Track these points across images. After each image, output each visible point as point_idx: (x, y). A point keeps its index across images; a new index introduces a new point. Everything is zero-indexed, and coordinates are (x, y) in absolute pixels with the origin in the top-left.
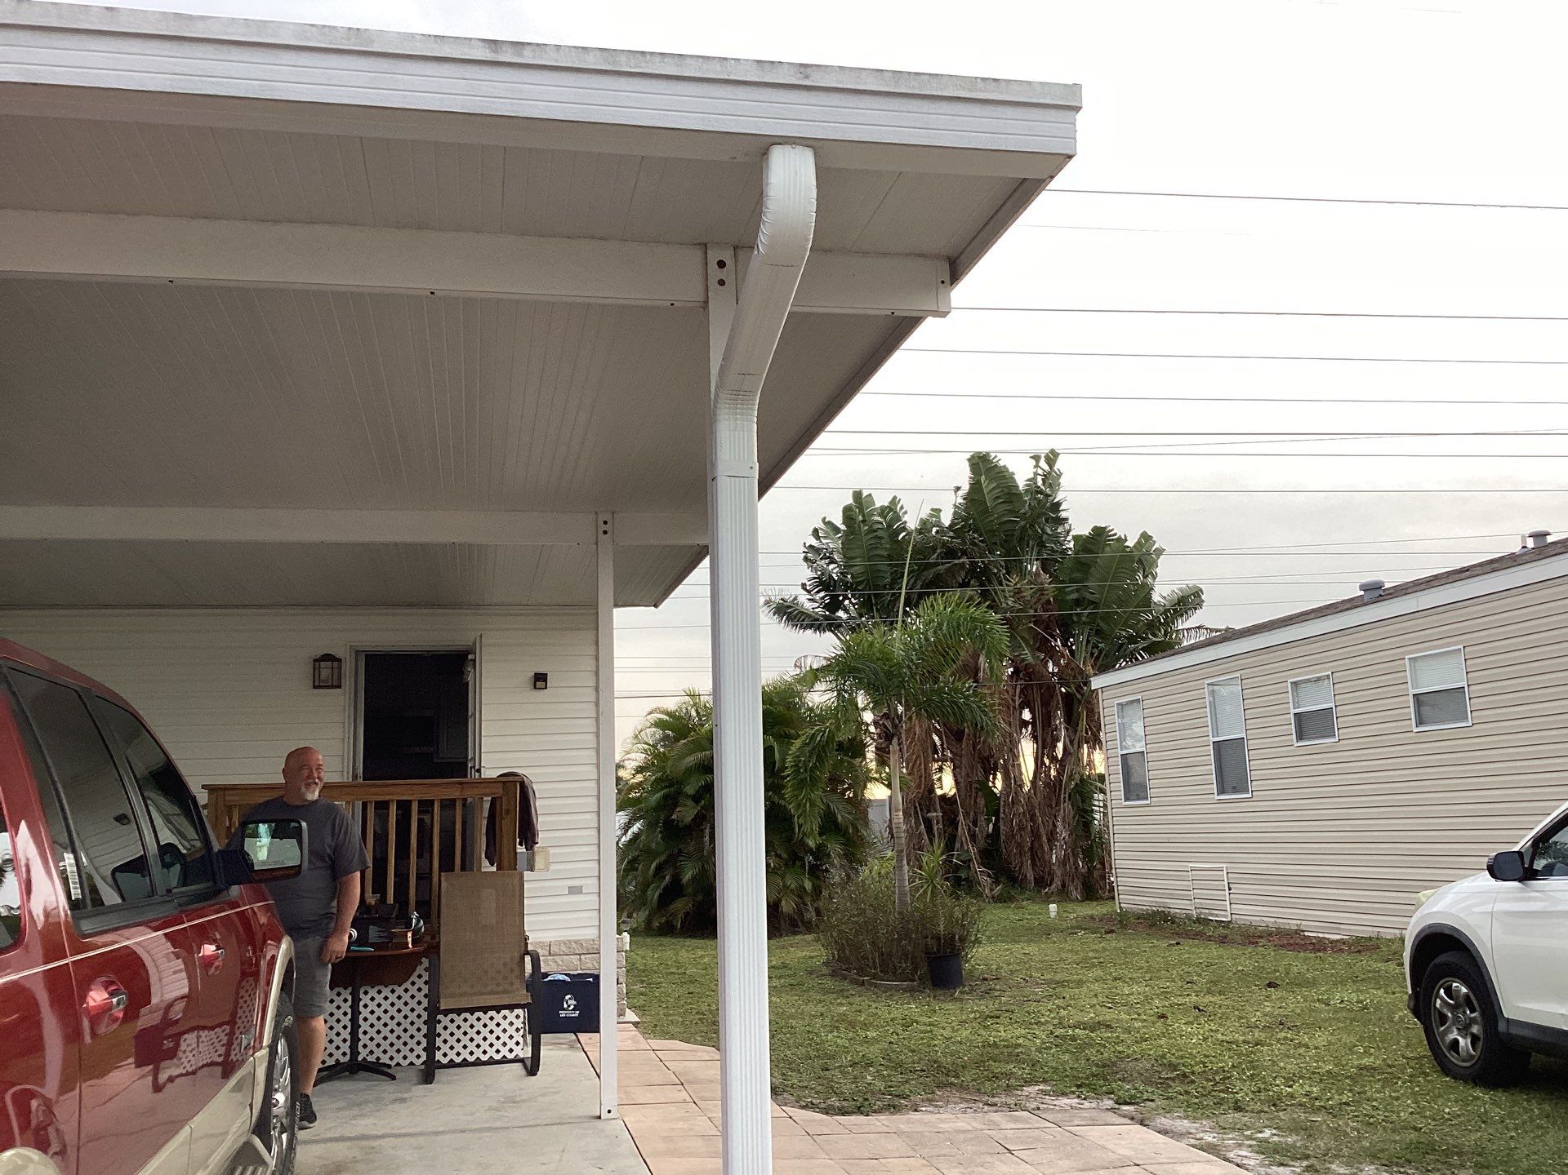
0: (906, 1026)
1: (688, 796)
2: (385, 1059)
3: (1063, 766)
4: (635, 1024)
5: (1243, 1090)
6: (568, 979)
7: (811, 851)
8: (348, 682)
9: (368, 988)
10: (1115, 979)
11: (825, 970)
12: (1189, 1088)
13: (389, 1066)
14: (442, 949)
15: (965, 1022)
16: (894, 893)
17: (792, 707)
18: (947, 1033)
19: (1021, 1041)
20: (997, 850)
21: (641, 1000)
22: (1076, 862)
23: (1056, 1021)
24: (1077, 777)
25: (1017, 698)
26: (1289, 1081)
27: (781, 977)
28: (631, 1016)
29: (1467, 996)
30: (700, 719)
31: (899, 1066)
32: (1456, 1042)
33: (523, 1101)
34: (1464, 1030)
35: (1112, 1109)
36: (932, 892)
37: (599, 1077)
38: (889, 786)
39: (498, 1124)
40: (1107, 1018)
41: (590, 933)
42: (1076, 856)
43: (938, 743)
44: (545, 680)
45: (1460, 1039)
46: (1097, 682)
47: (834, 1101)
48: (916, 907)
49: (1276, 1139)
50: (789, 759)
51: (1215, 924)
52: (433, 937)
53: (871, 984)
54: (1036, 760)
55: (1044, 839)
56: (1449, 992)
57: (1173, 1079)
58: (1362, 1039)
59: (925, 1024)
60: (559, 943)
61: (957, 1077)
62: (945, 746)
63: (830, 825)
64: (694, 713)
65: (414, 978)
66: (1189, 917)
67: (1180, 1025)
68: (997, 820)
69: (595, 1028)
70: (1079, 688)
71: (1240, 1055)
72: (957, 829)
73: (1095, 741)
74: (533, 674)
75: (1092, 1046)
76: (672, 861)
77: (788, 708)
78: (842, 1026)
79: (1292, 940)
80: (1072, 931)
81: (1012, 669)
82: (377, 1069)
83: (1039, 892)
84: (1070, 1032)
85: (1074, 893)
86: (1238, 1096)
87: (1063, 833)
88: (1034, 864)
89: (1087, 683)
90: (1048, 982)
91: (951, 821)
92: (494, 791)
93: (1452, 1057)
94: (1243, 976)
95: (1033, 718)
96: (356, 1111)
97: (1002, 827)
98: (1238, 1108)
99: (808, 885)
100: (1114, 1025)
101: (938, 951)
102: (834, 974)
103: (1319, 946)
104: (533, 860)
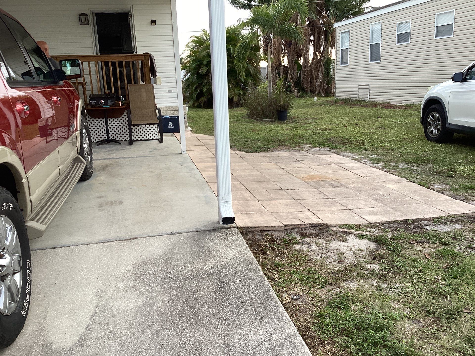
0: (270, 131)
1: (204, 65)
2: (117, 139)
3: (322, 55)
4: (191, 130)
5: (367, 145)
6: (170, 117)
7: (242, 82)
8: (91, 22)
9: (110, 119)
10: (333, 117)
11: (246, 117)
12: (352, 145)
13: (119, 141)
14: (131, 107)
15: (287, 129)
16: (268, 93)
17: (236, 35)
18: (282, 132)
19: (303, 134)
20: (300, 82)
21: (192, 125)
22: (324, 85)
23: (314, 128)
24: (326, 58)
25: (309, 32)
26: (381, 142)
27: (234, 118)
28: (189, 128)
29: (438, 117)
30: (207, 39)
31: (268, 141)
32: (433, 131)
33: (159, 149)
34: (436, 127)
35: (329, 151)
36: (279, 92)
37: (180, 143)
38: (267, 62)
39: (152, 155)
40: (329, 127)
41: (175, 104)
42: (324, 83)
43: (283, 48)
44: (155, 22)
45: (434, 130)
46: (336, 25)
47: (249, 149)
48: (274, 97)
49: (376, 157)
50: (236, 51)
51: (364, 102)
52: (128, 104)
53: (260, 120)
54: (314, 53)
55: (315, 78)
56: (433, 117)
57: (347, 143)
58: (404, 131)
59: (276, 130)
60: (167, 107)
61: (284, 143)
62: (285, 49)
63: (248, 74)
64: (205, 38)
65: (123, 116)
66: (356, 100)
67: (351, 128)
68: (300, 73)
69: (178, 131)
70: (329, 28)
71: (368, 136)
72: (288, 76)
73: (333, 46)
74: (151, 20)
75: (324, 135)
76: (200, 85)
77: (235, 35)
78: (251, 131)
79: (387, 105)
80: (321, 105)
81: (308, 22)
82: (116, 142)
83: (312, 94)
84: (318, 131)
85: (322, 94)
86: (366, 147)
87: (320, 76)
88: (311, 86)
89: (332, 26)
90: (313, 119)
91: (286, 73)
92: (142, 58)
93: (431, 135)
94: (371, 116)
95: (314, 39)
96: (110, 152)
97: (302, 75)
98: (365, 149)
99: (242, 93)
100: (331, 129)
101: (280, 110)
102: (249, 118)
103: (395, 107)
104: (156, 81)
